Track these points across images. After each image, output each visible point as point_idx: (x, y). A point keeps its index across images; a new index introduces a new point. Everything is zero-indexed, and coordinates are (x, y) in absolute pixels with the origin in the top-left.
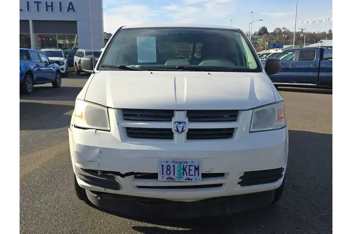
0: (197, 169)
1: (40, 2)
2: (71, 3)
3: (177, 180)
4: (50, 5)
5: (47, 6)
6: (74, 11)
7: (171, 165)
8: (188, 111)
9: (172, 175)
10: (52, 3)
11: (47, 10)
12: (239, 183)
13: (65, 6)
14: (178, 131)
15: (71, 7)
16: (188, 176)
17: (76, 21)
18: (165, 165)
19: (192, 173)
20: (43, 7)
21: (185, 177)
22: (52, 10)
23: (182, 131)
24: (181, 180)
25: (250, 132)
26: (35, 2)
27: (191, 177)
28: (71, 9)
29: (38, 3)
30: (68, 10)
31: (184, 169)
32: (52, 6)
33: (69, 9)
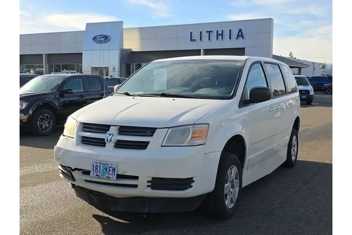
0: (114, 170)
1: (212, 31)
2: (240, 30)
3: (102, 177)
4: (221, 33)
5: (218, 35)
6: (243, 38)
7: (99, 165)
8: (121, 126)
9: (98, 173)
10: (222, 31)
11: (217, 39)
12: (148, 186)
13: (235, 33)
14: (107, 140)
15: (240, 34)
16: (108, 175)
17: (244, 48)
18: (95, 165)
19: (111, 173)
20: (214, 35)
21: (106, 175)
22: (222, 39)
23: (110, 140)
24: (104, 177)
25: (162, 146)
26: (207, 32)
27: (109, 176)
28: (240, 36)
29: (209, 32)
30: (237, 38)
31: (106, 170)
32: (222, 35)
33: (238, 36)
